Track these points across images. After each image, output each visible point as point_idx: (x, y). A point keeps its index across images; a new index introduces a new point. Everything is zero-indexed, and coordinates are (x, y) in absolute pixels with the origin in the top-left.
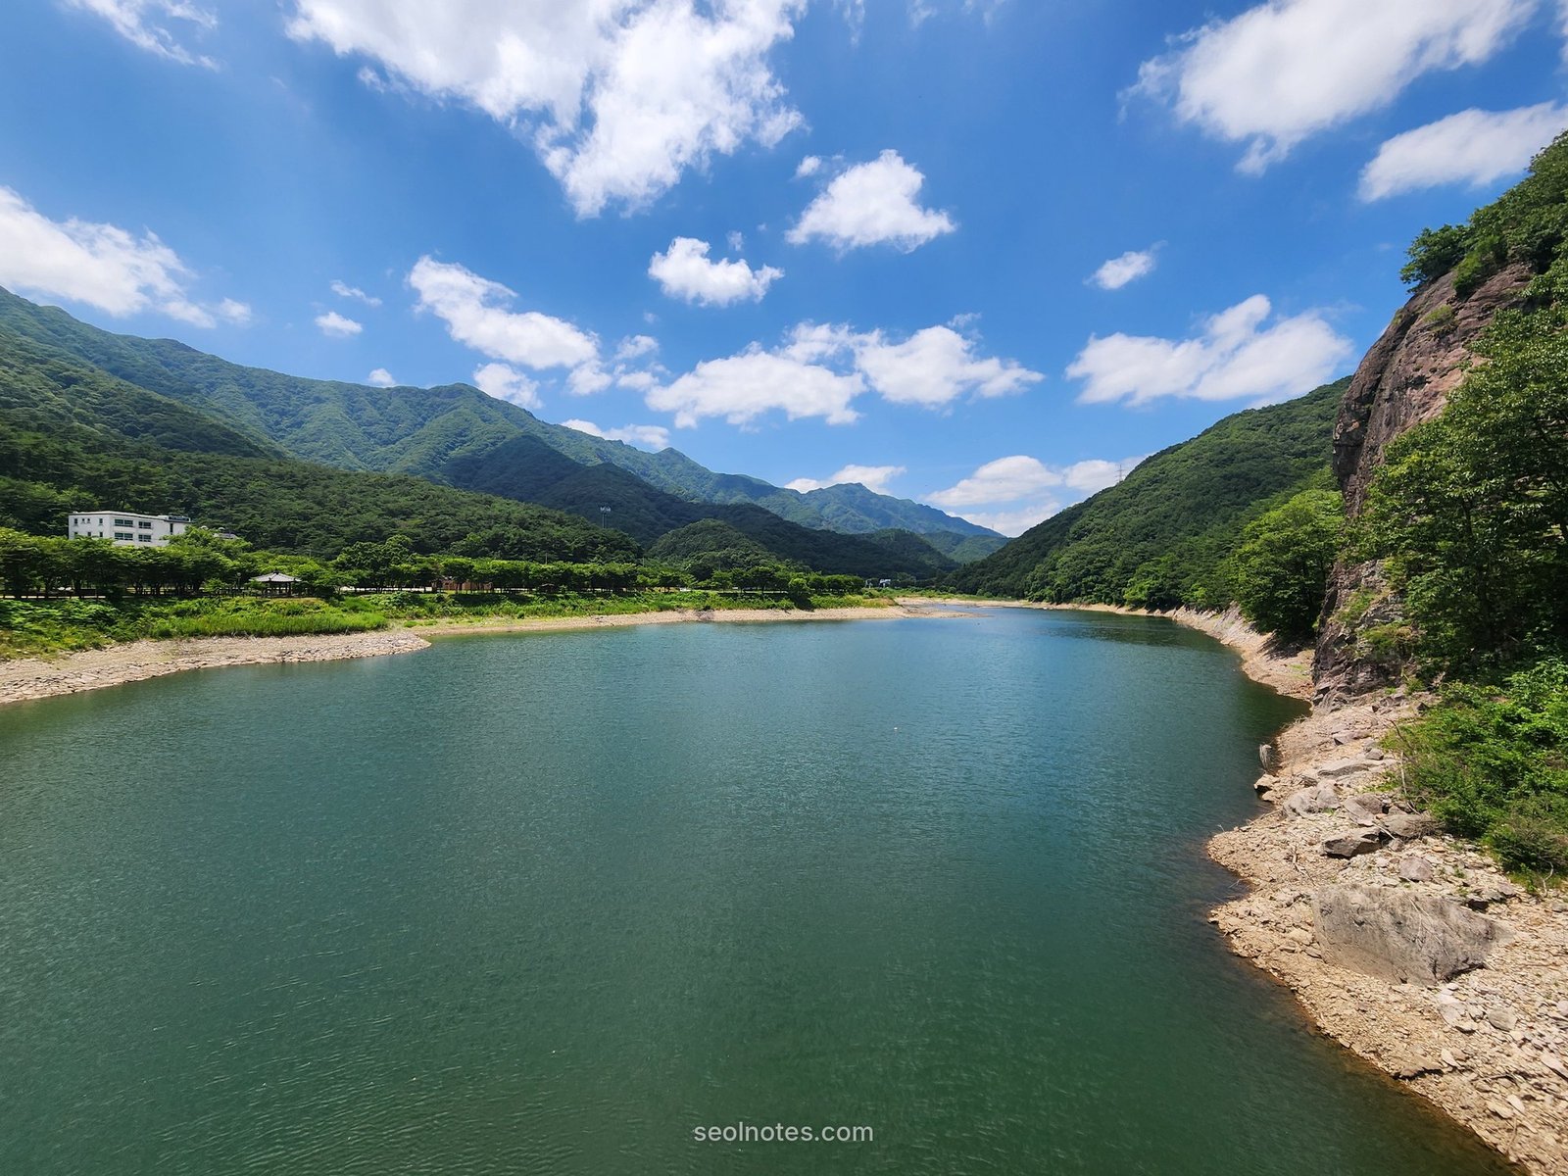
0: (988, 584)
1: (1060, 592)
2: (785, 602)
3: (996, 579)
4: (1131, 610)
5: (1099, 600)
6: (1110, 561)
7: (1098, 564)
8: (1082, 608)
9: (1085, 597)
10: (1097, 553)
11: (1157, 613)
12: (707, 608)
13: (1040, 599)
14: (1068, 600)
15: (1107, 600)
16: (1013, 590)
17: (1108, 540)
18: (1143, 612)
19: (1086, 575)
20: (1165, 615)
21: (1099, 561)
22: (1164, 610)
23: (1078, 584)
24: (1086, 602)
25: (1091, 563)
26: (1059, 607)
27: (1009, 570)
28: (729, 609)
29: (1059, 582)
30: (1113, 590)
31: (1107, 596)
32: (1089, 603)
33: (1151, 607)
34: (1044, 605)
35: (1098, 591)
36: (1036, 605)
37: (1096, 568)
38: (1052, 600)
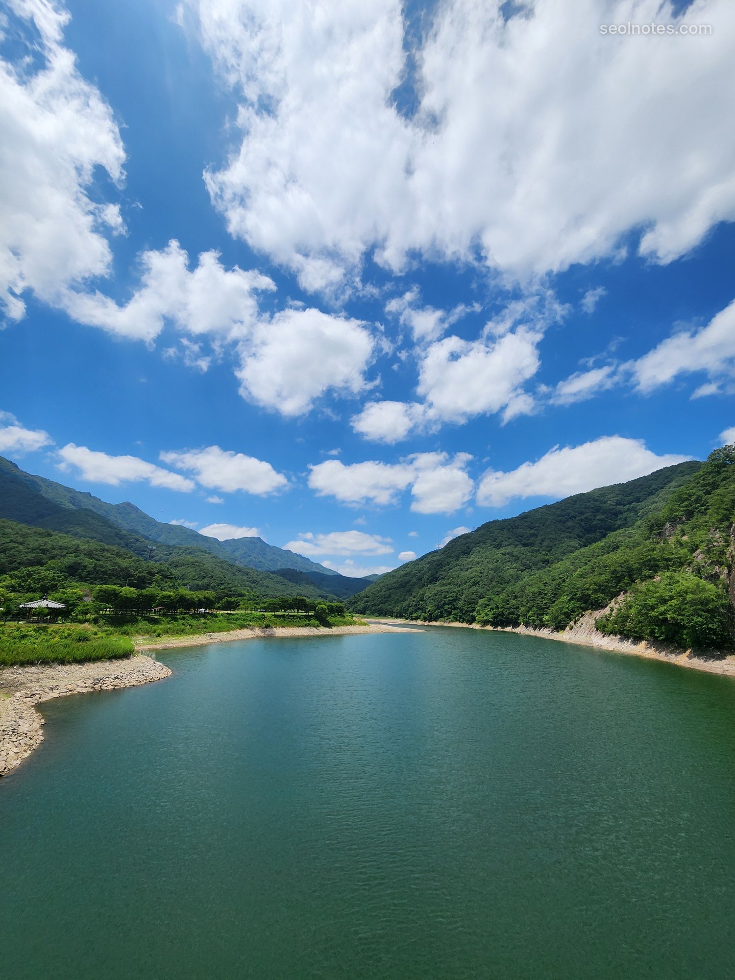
0: (373, 608)
1: (431, 614)
2: (314, 621)
3: (379, 605)
4: (481, 627)
5: (456, 620)
6: (456, 597)
7: (450, 598)
8: (446, 624)
9: (446, 618)
10: (447, 592)
11: (499, 628)
12: (267, 626)
13: (416, 619)
14: (436, 620)
15: (461, 620)
16: (392, 612)
17: (450, 584)
18: (489, 628)
19: (445, 604)
20: (504, 630)
21: (450, 597)
22: (503, 627)
23: (442, 610)
24: (448, 621)
25: (445, 597)
26: (431, 624)
27: (386, 600)
28: (283, 627)
29: (430, 609)
30: (464, 614)
31: (461, 617)
32: (450, 622)
33: (495, 624)
34: (419, 622)
35: (454, 614)
36: (414, 622)
37: (449, 600)
38: (425, 619)
